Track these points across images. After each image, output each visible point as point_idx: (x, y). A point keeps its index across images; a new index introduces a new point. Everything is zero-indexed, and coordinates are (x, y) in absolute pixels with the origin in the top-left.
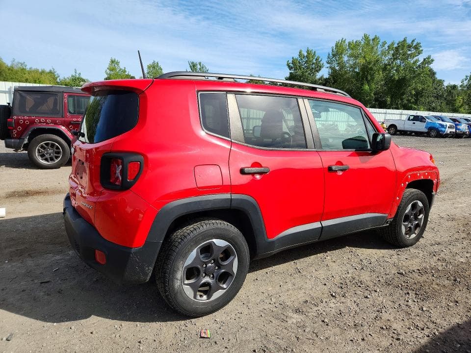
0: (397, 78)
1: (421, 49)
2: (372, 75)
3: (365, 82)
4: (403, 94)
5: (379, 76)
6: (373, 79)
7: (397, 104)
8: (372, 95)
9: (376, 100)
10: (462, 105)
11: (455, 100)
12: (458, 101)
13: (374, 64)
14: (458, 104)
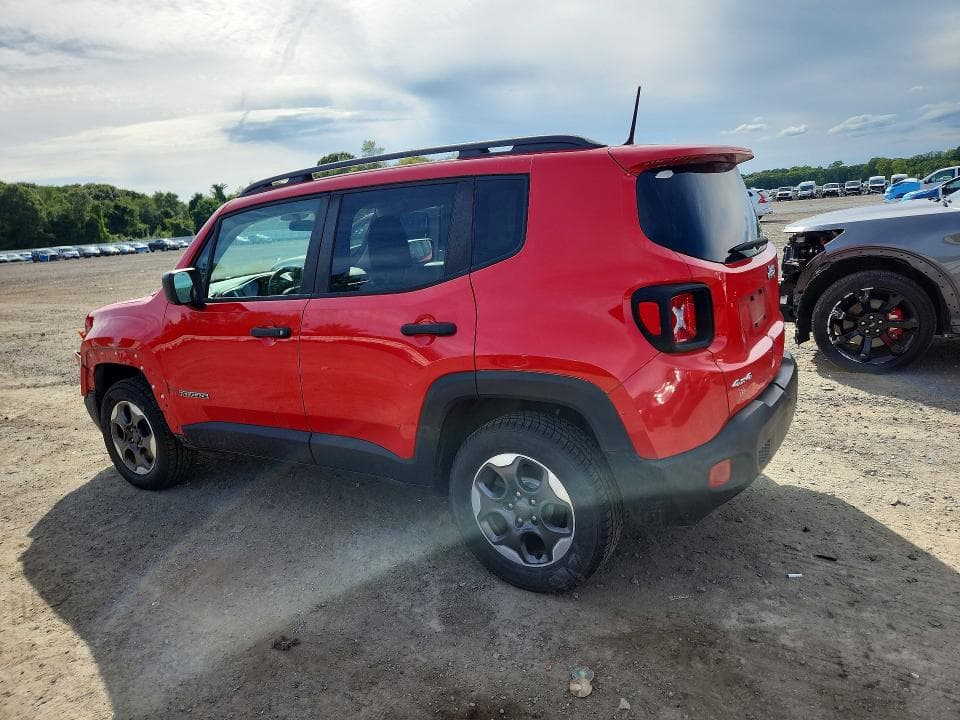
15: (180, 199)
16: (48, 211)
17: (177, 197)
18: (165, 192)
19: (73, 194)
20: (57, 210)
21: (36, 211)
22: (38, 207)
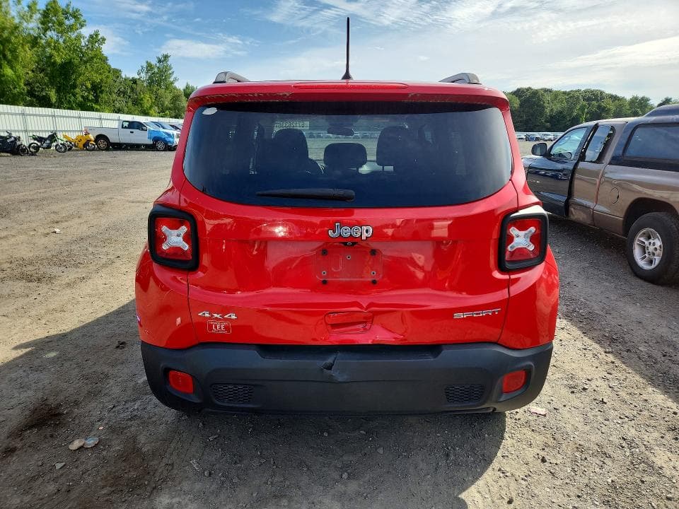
0: (58, 60)
1: (82, 19)
2: (13, 51)
3: (5, 63)
4: (74, 86)
5: (27, 55)
6: (16, 58)
7: (69, 102)
8: (22, 85)
9: (31, 93)
10: (151, 107)
11: (142, 100)
12: (146, 101)
13: (12, 33)
14: (147, 104)
15: (651, 102)
16: (551, 108)
17: (648, 100)
18: (640, 96)
19: (571, 97)
20: (557, 107)
21: (544, 107)
22: (546, 105)
